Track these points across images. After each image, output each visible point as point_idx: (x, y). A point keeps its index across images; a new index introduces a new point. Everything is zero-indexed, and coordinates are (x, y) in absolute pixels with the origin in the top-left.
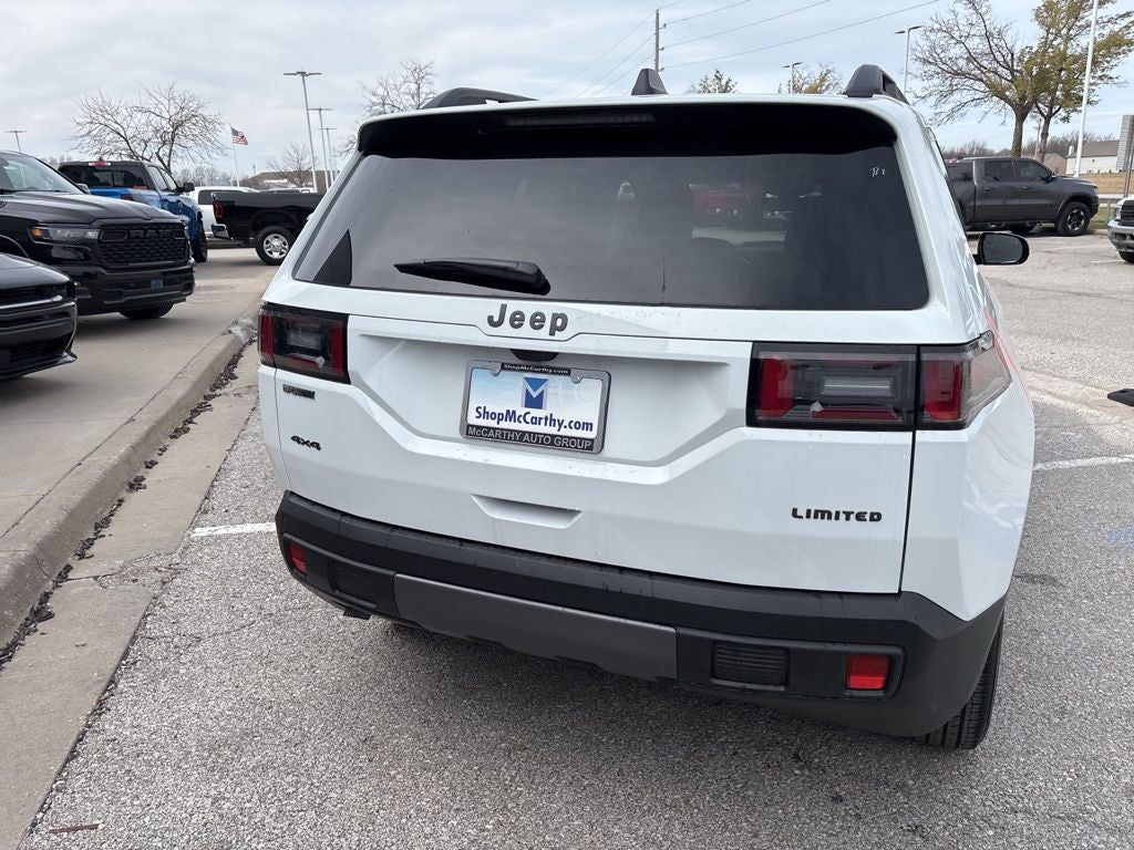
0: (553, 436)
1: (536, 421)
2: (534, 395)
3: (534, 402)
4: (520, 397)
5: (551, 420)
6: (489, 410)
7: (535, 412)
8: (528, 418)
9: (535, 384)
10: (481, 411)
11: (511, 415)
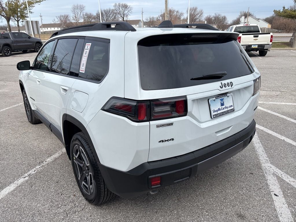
0: (228, 111)
1: (223, 109)
2: (222, 103)
3: (222, 105)
4: (220, 104)
5: (226, 107)
6: (215, 110)
7: (223, 107)
8: (222, 109)
9: (222, 100)
10: (214, 111)
11: (219, 109)
